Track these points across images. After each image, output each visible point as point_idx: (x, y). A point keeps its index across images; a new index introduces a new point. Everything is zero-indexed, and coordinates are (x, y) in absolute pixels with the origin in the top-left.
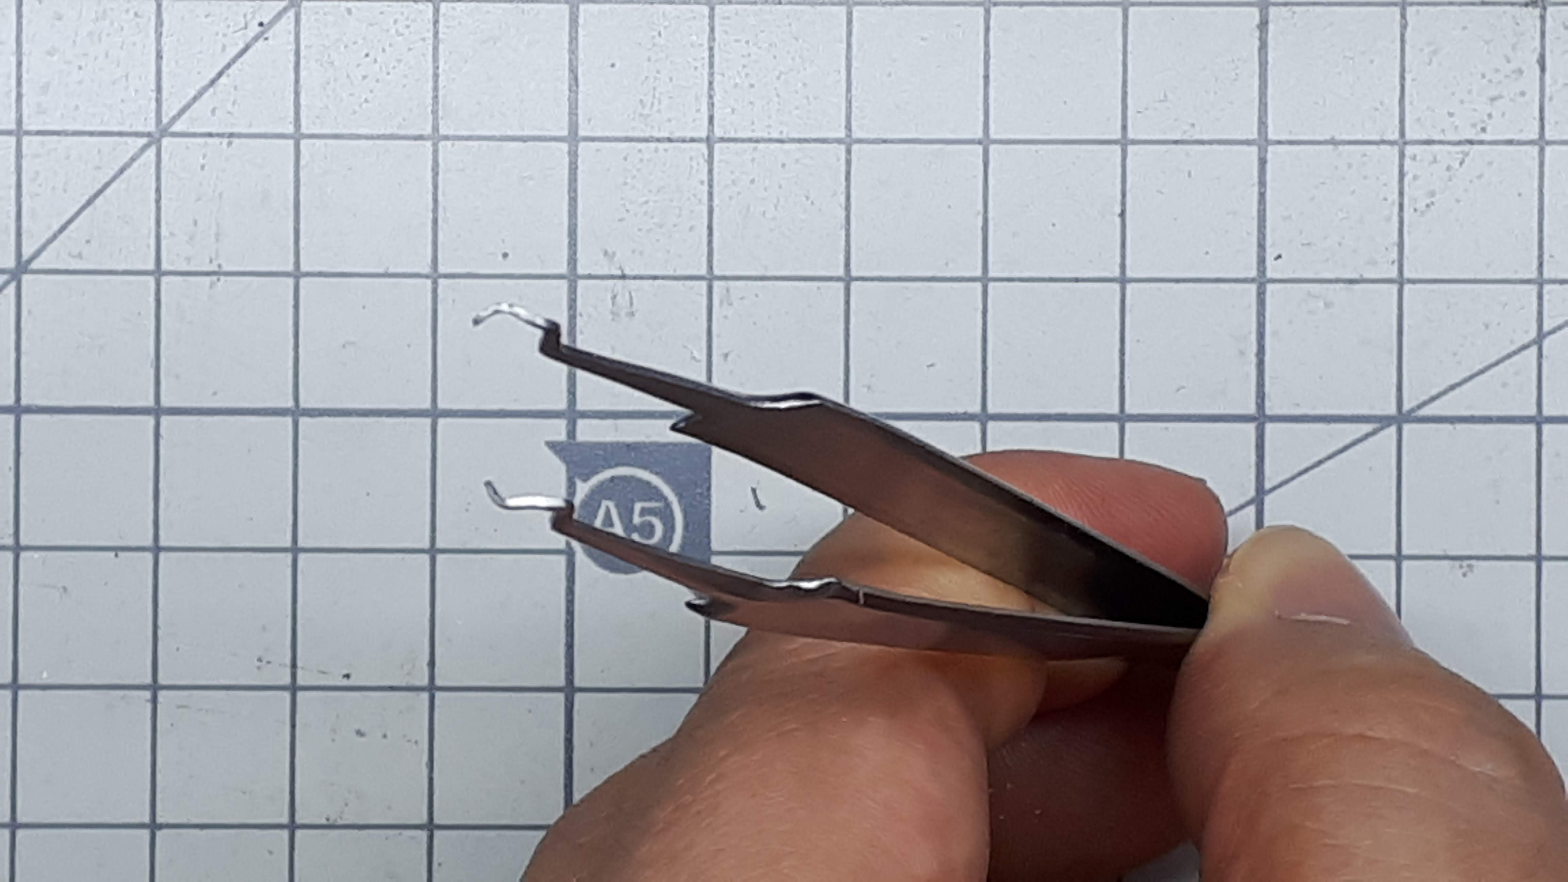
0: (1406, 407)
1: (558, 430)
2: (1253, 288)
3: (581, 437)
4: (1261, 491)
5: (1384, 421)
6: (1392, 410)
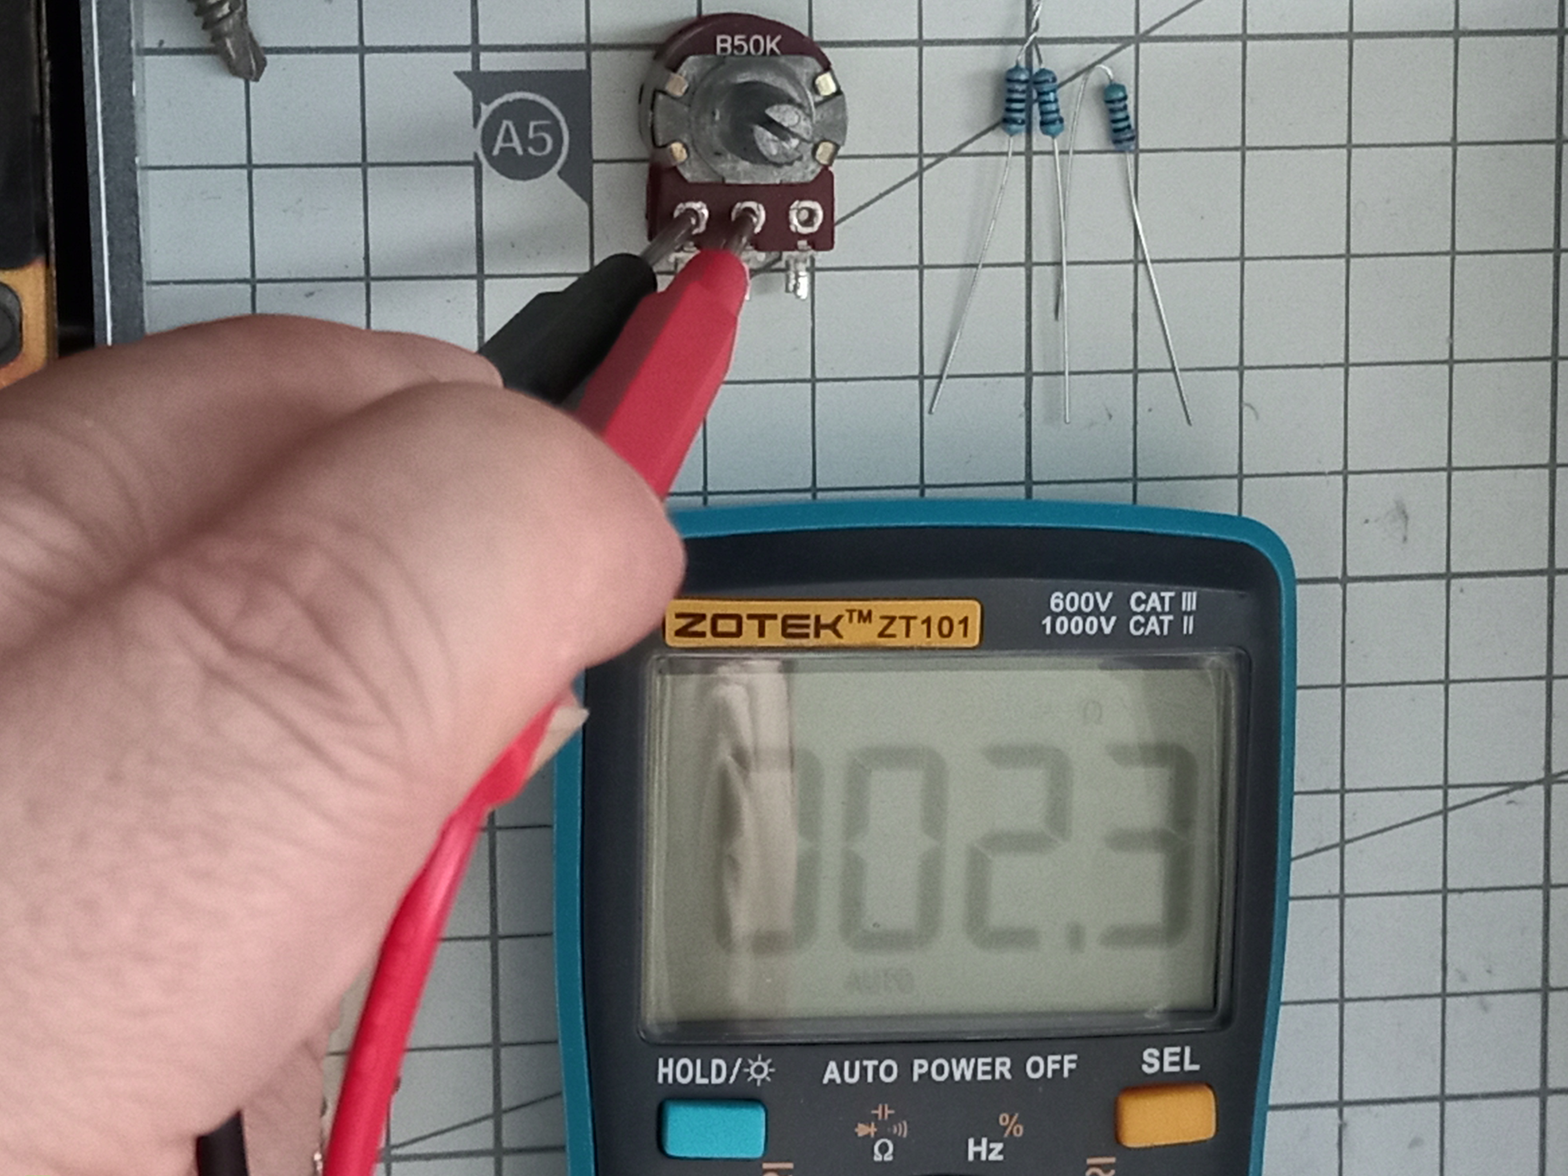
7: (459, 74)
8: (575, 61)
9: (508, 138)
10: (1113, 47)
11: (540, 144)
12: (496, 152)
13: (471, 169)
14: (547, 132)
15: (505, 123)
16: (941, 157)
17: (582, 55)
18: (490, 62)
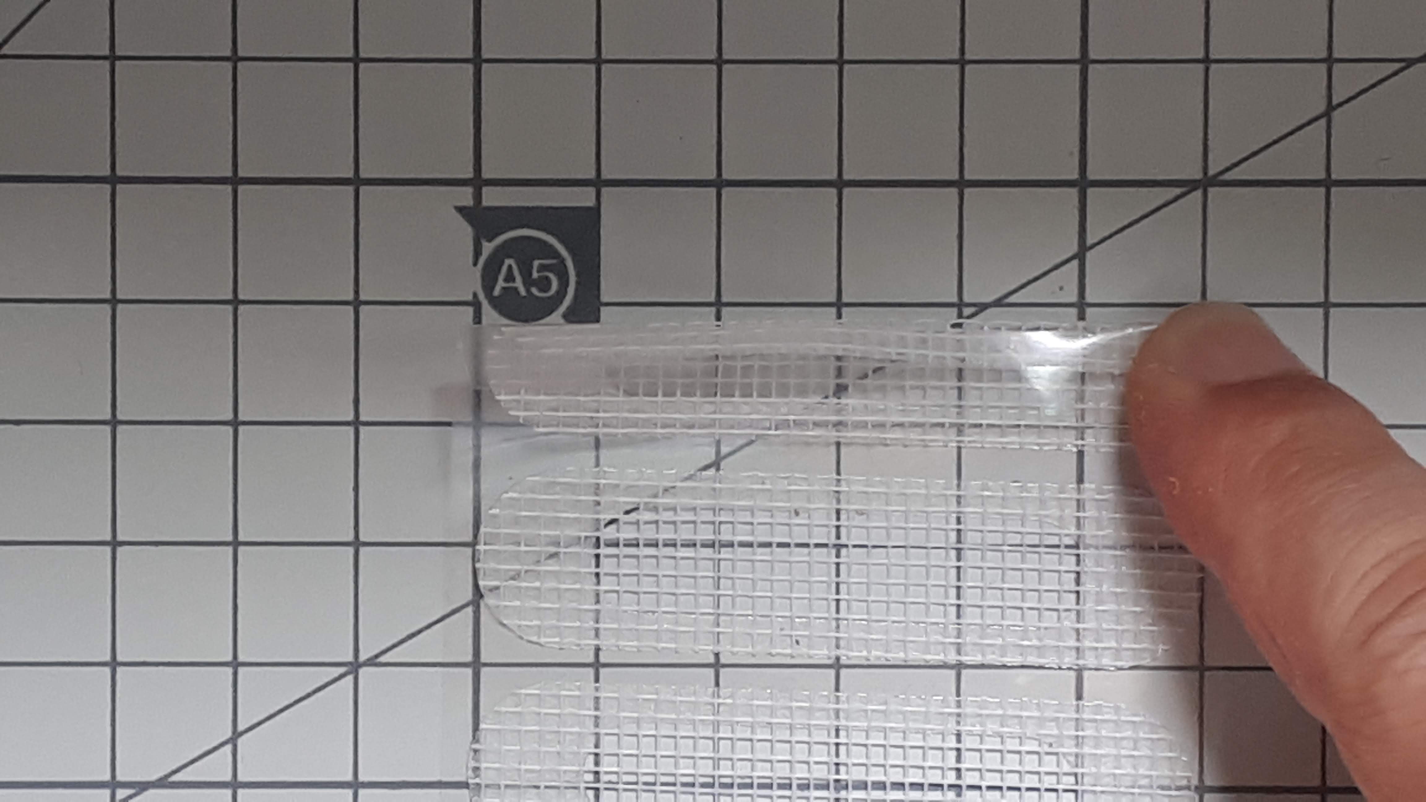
0: (1211, 172)
1: (465, 196)
2: (1077, 67)
3: (485, 203)
4: (1083, 248)
5: (1190, 186)
6: (1198, 176)
7: (460, 210)
8: (585, 197)
9: (510, 277)
10: (1178, 191)
11: (544, 284)
12: (497, 292)
13: (470, 310)
14: (551, 271)
15: (508, 262)
16: (982, 307)
17: (591, 191)
18: (491, 198)
